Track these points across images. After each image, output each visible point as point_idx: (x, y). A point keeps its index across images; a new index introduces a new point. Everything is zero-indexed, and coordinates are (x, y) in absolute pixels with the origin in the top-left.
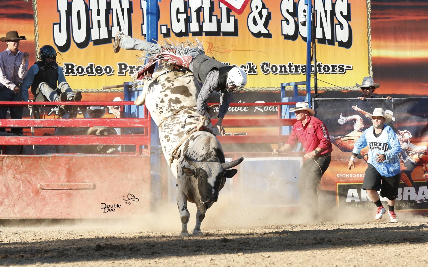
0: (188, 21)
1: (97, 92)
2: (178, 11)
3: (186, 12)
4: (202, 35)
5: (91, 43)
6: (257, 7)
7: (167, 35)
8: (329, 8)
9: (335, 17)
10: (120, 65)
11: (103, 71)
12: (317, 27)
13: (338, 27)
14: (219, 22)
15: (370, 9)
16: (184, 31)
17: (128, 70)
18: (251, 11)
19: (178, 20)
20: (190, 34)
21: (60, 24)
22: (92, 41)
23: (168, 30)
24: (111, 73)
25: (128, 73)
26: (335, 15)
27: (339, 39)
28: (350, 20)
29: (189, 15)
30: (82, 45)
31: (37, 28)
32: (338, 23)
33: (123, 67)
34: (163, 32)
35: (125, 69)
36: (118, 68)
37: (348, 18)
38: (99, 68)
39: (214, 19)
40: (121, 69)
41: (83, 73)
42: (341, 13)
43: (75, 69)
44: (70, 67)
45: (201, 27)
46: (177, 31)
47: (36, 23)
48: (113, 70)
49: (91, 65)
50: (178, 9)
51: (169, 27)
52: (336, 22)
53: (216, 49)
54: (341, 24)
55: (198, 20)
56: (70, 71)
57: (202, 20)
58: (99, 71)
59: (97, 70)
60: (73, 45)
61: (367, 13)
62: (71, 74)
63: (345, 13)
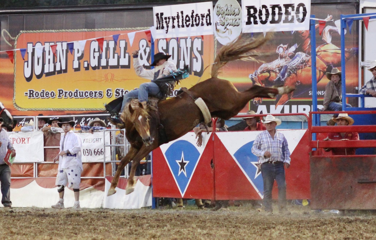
0: (100, 58)
1: (45, 110)
2: (94, 51)
3: (99, 51)
4: (107, 68)
5: (44, 75)
6: (143, 46)
7: (87, 69)
8: (189, 46)
9: (192, 52)
10: (60, 91)
11: (50, 95)
12: (180, 60)
13: (195, 60)
14: (119, 58)
15: (216, 45)
16: (97, 65)
17: (63, 95)
18: (139, 49)
19: (94, 57)
20: (101, 68)
21: (28, 62)
22: (44, 73)
23: (88, 65)
24: (54, 97)
25: (64, 97)
26: (193, 51)
27: (194, 70)
28: (202, 55)
29: (101, 53)
30: (39, 77)
31: (15, 65)
32: (194, 57)
33: (61, 92)
34: (85, 66)
35: (62, 93)
36: (58, 93)
37: (201, 53)
38: (47, 93)
39: (116, 55)
40: (60, 94)
41: (39, 97)
42: (197, 48)
43: (34, 94)
44: (32, 92)
45: (107, 62)
46: (93, 65)
47: (15, 61)
48: (55, 94)
49: (43, 91)
50: (94, 49)
51: (89, 63)
52: (193, 56)
53: (116, 78)
54: (196, 58)
55: (106, 58)
56: (31, 95)
57: (108, 57)
58: (47, 95)
59: (46, 94)
60: (34, 76)
61: (214, 48)
62: (32, 97)
63: (200, 49)
